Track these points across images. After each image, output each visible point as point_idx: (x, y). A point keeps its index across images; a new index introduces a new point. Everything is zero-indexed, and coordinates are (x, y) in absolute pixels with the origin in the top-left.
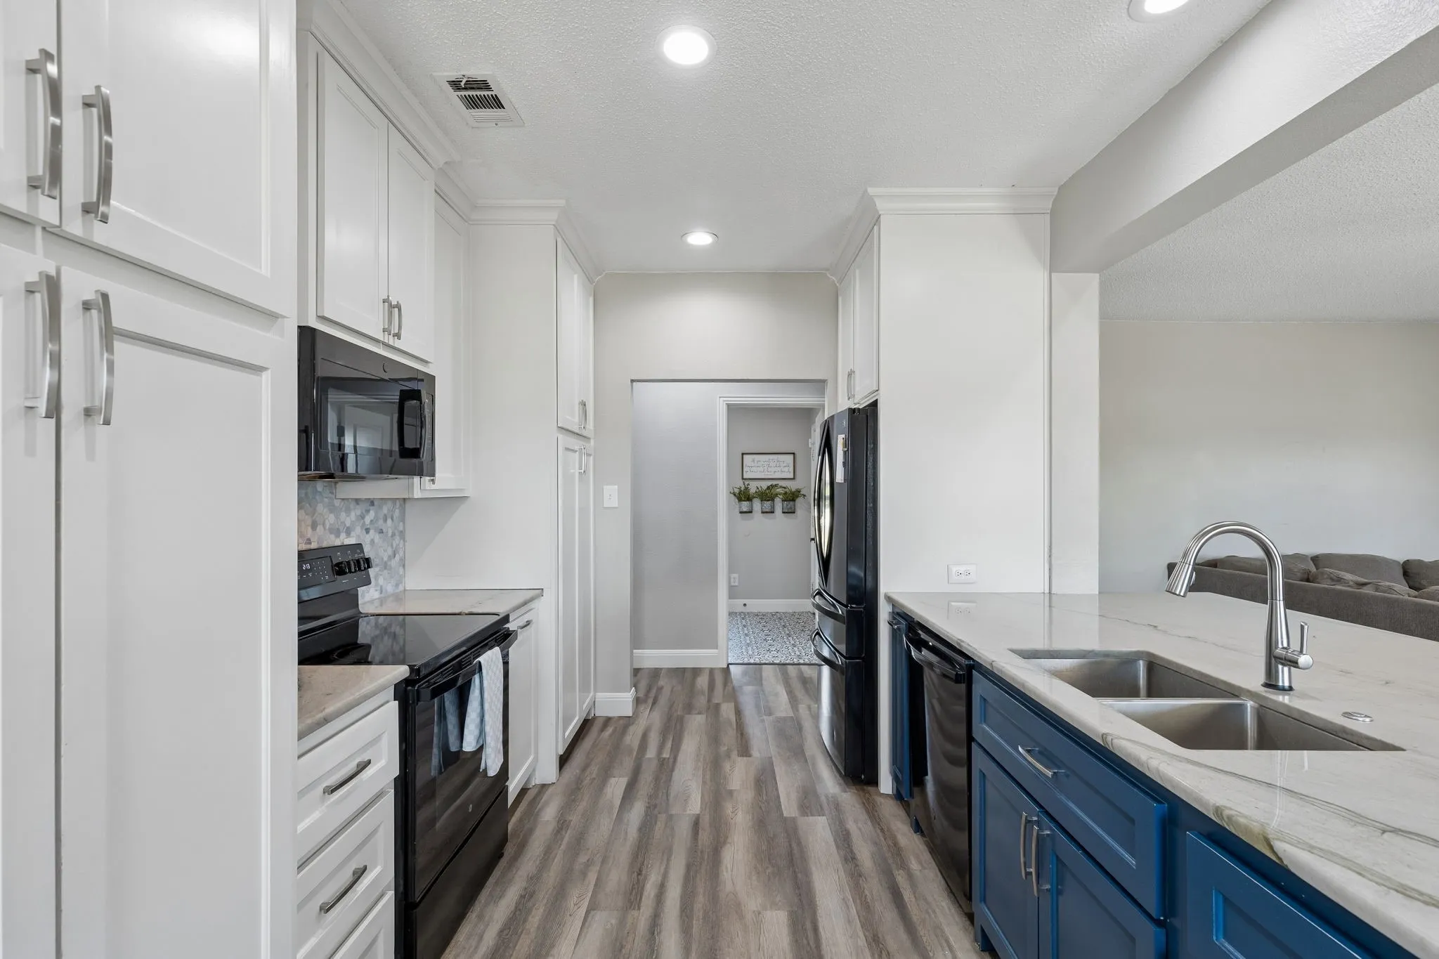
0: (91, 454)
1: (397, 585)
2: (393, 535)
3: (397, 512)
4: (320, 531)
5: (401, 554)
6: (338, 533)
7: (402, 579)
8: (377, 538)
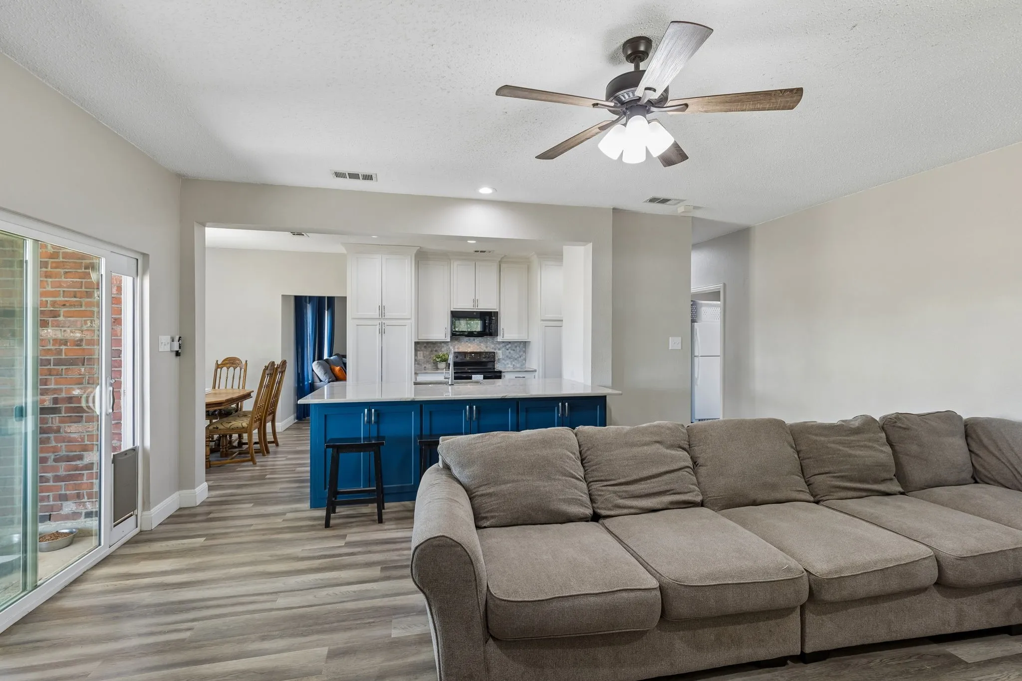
0: (384, 335)
1: (522, 365)
2: (520, 351)
3: (522, 346)
4: (489, 348)
5: (524, 357)
6: (495, 349)
7: (524, 364)
8: (512, 352)
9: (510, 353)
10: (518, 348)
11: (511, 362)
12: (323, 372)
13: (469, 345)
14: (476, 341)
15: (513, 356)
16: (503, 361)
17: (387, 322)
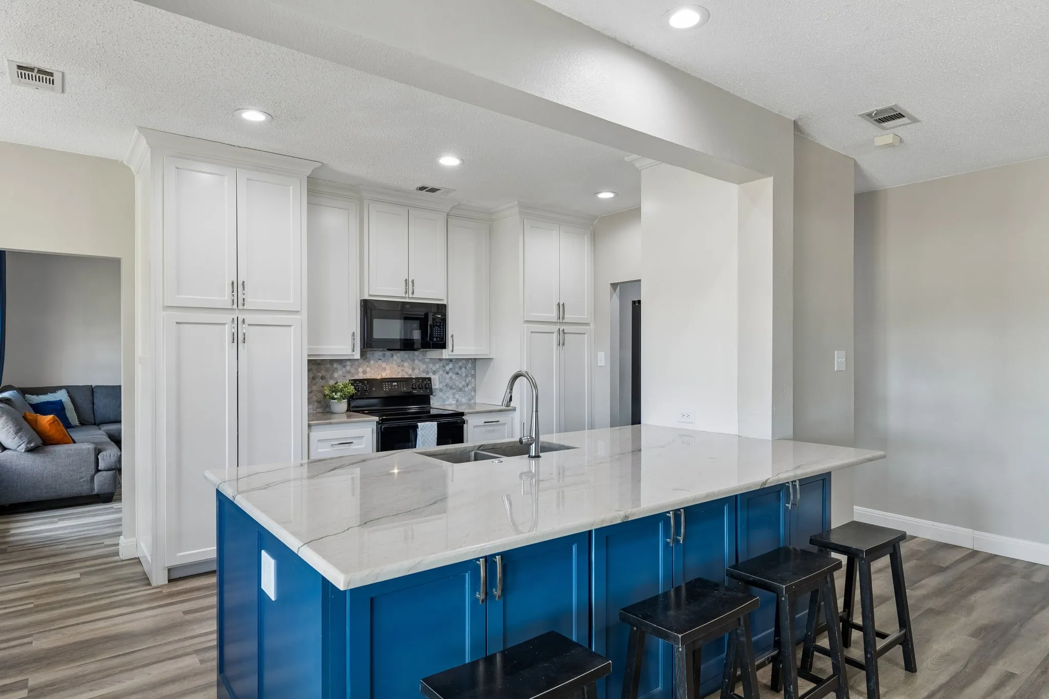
0: (244, 348)
1: (470, 400)
2: (467, 376)
3: (470, 365)
4: (417, 371)
5: (473, 385)
6: (428, 373)
7: (473, 397)
8: (454, 377)
9: (451, 378)
10: (463, 369)
11: (454, 394)
12: (12, 430)
13: (384, 365)
14: (395, 357)
15: (457, 383)
16: (441, 394)
17: (250, 318)
